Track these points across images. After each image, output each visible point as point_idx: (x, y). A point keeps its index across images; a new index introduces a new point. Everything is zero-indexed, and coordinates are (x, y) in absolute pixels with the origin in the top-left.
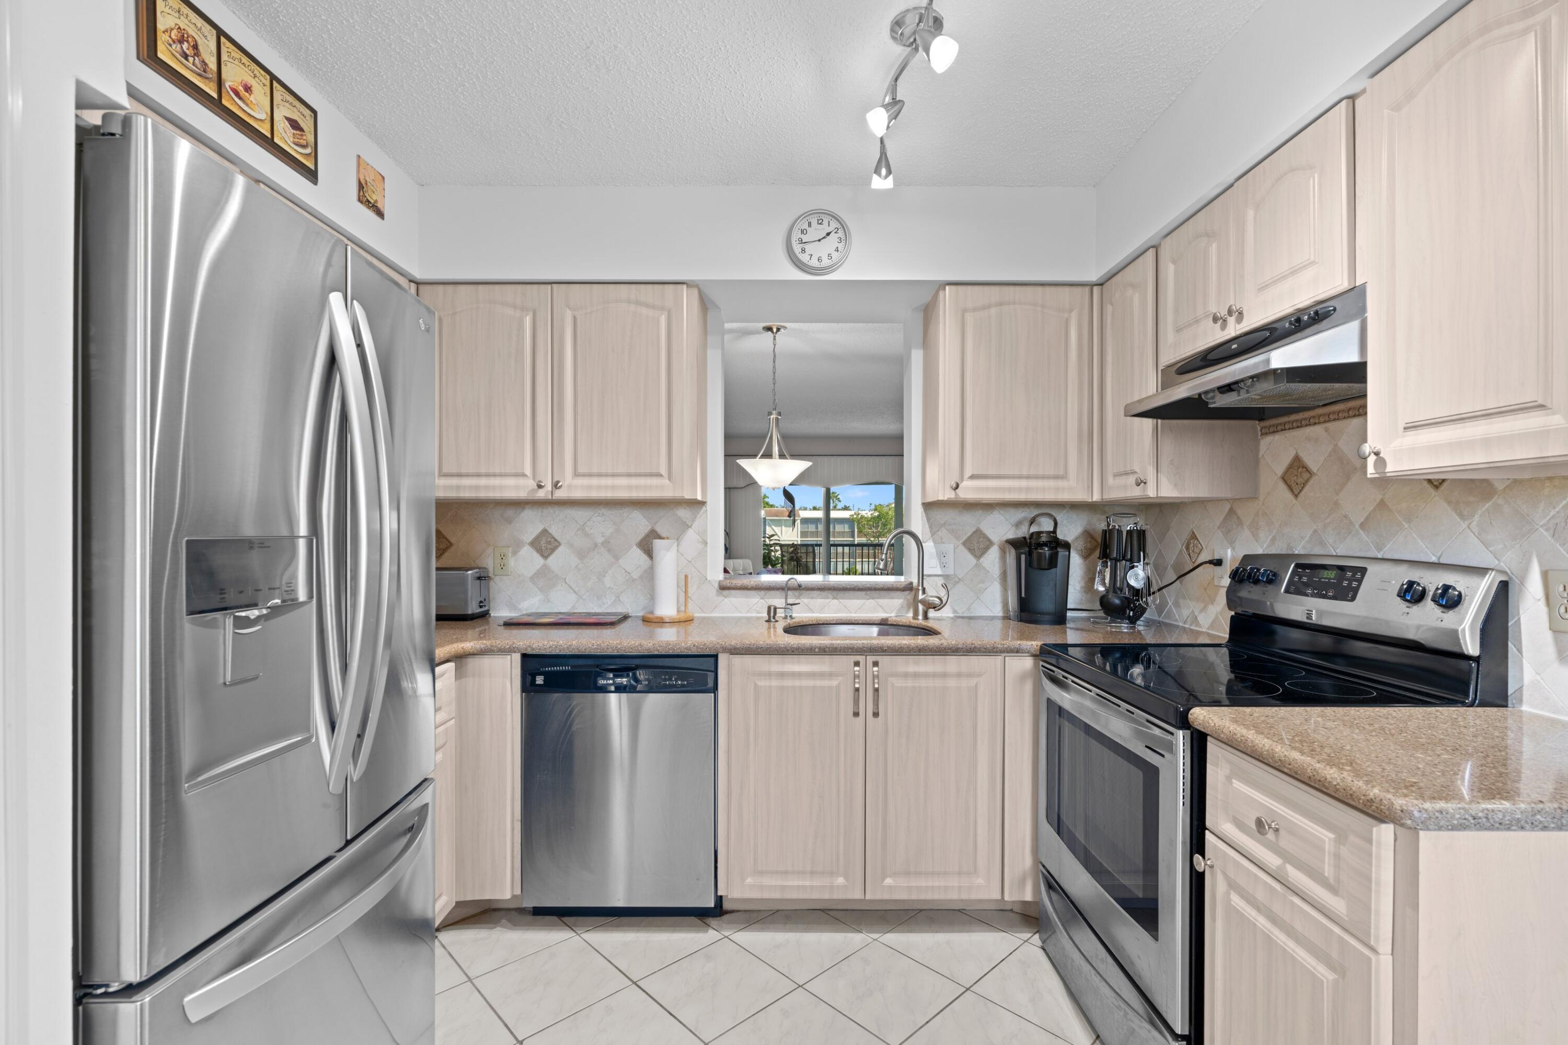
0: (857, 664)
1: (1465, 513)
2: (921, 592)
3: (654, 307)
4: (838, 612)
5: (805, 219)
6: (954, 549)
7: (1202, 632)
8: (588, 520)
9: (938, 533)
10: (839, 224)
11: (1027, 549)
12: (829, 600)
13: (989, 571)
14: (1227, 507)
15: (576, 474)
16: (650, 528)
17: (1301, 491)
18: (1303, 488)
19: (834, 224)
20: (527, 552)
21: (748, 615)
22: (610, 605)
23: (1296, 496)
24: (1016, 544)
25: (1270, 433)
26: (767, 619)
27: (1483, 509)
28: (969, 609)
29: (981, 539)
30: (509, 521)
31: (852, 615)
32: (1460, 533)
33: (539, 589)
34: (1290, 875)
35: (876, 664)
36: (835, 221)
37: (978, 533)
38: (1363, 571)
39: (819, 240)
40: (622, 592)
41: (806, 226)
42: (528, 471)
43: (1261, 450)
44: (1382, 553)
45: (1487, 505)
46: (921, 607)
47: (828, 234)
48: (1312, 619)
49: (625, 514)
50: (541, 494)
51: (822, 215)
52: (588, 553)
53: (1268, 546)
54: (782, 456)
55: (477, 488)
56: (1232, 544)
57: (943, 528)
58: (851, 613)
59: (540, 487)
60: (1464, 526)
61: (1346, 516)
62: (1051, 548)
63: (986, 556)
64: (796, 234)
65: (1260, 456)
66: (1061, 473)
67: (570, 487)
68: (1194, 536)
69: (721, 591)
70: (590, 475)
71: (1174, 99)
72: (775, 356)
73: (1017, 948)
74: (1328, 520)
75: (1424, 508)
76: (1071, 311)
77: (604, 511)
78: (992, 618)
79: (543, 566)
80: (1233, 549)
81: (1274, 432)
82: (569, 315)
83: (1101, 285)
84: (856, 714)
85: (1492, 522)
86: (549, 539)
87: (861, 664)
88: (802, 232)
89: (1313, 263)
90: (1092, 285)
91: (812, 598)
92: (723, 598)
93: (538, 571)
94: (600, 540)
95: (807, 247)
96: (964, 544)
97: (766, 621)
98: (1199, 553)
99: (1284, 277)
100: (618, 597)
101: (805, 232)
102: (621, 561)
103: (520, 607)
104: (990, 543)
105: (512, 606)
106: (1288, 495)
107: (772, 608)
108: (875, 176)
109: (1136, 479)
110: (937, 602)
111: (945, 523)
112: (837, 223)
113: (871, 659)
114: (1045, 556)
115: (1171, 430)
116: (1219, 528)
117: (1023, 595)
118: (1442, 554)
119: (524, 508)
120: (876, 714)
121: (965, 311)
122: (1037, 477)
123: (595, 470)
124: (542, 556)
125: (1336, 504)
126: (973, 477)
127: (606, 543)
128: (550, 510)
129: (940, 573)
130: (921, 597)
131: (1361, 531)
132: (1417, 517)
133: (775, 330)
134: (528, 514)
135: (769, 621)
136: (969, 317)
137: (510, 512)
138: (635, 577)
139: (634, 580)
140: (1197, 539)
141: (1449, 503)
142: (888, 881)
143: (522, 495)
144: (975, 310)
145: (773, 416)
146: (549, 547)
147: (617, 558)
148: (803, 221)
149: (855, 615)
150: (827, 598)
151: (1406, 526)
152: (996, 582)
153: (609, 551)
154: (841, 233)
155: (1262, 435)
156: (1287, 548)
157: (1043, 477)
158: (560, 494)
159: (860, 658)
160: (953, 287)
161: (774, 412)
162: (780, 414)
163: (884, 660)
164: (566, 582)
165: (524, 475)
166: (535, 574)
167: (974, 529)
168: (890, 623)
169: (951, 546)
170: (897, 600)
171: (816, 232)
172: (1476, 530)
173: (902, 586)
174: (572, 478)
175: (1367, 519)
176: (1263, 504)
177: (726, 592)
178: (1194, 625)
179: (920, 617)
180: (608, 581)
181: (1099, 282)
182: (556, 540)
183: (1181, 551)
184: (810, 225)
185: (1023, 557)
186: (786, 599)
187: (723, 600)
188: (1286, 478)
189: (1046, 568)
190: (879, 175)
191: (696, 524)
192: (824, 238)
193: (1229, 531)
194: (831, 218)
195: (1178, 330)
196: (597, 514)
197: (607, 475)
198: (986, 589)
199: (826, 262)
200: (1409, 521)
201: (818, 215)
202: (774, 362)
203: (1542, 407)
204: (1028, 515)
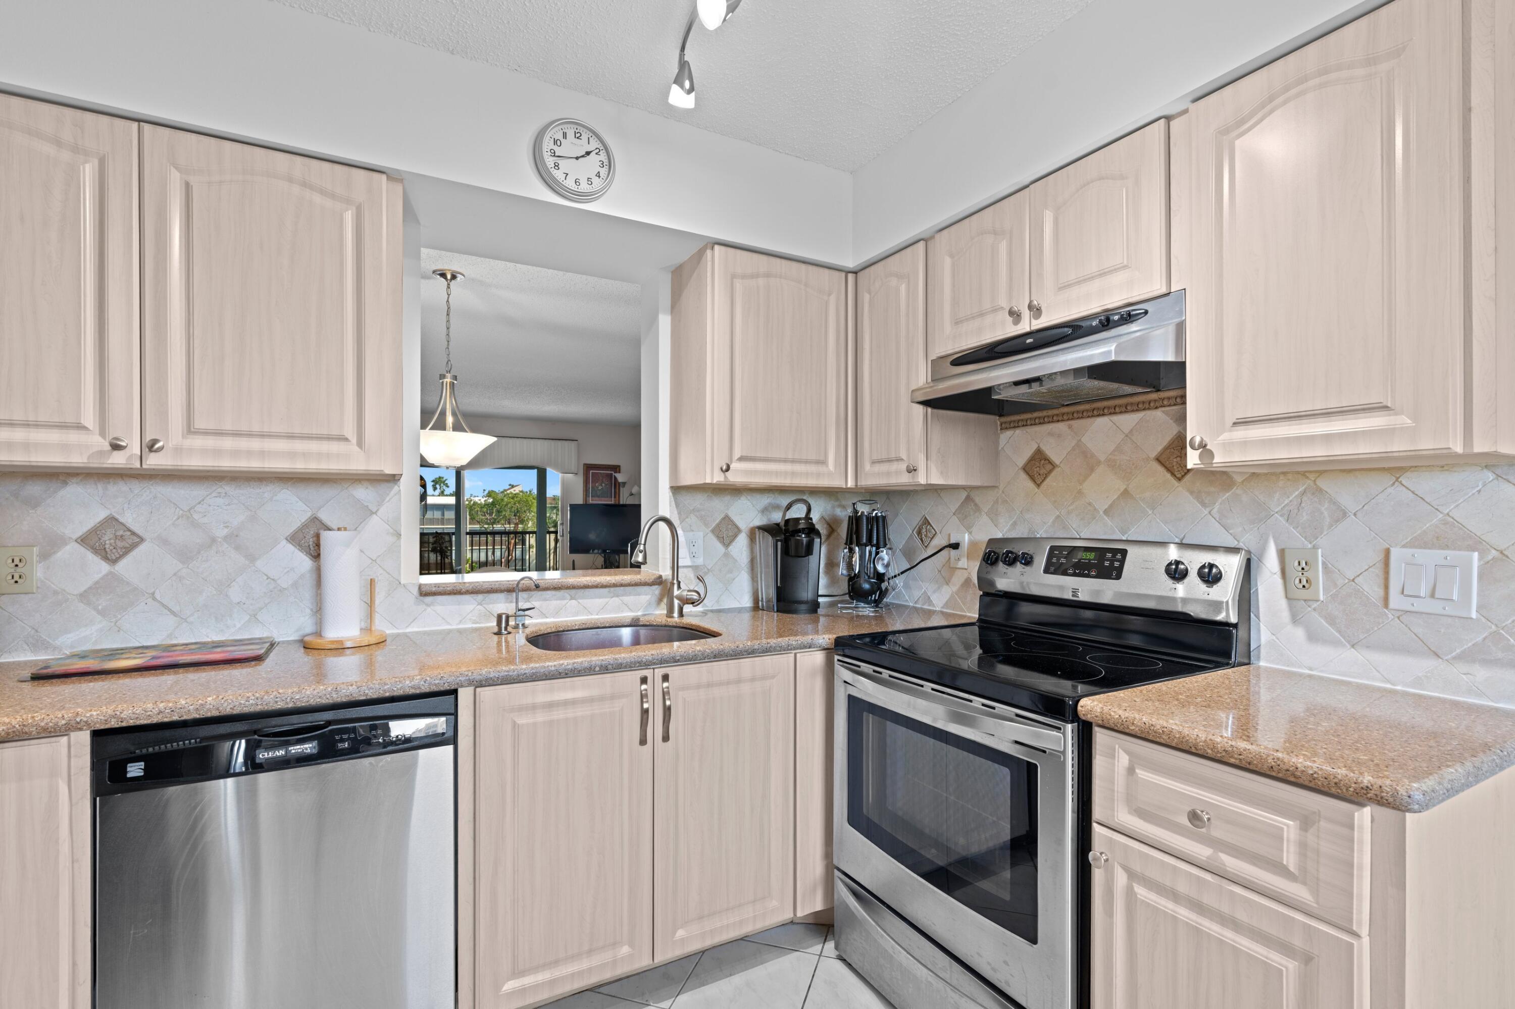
0: (644, 680)
1: (1207, 501)
2: (676, 587)
3: (333, 196)
4: (577, 614)
5: (560, 127)
6: (704, 537)
7: (936, 611)
8: (199, 503)
9: (687, 520)
10: (601, 145)
11: (783, 536)
12: (566, 601)
13: (737, 561)
14: (964, 495)
15: (190, 430)
16: (309, 514)
17: (1043, 481)
18: (1045, 478)
19: (594, 144)
20: (71, 552)
21: (461, 626)
22: (240, 629)
23: (1038, 485)
24: (771, 530)
25: (1010, 428)
26: (496, 630)
27: (1224, 498)
28: (718, 602)
29: (730, 526)
30: (34, 503)
31: (593, 617)
32: (1202, 519)
33: (99, 612)
34: (1225, 864)
35: (666, 678)
36: (596, 139)
37: (727, 518)
38: (1124, 552)
39: (577, 158)
40: (261, 609)
41: (559, 136)
42: (89, 418)
43: (1000, 443)
44: (1126, 536)
45: (1227, 495)
46: (676, 602)
47: (588, 153)
48: (1078, 597)
49: (266, 495)
50: (118, 460)
51: (580, 129)
52: (199, 552)
53: (1009, 530)
54: (457, 428)
56: (969, 529)
57: (692, 515)
58: (592, 614)
59: (116, 447)
60: (1206, 512)
61: (1090, 504)
62: (808, 535)
63: (734, 544)
64: (547, 144)
65: (1000, 448)
66: (822, 458)
67: (178, 450)
68: (926, 522)
69: (422, 598)
70: (219, 434)
71: (959, 95)
72: (449, 308)
73: (816, 967)
74: (1071, 507)
75: (1168, 496)
76: (829, 295)
77: (229, 489)
78: (740, 610)
79: (107, 575)
80: (970, 533)
81: (1015, 427)
82: (175, 180)
83: (856, 273)
84: (643, 742)
85: (1232, 509)
86: (121, 533)
87: (650, 680)
88: (555, 142)
89: (1125, 267)
90: (848, 272)
91: (545, 600)
92: (424, 606)
93: (97, 583)
94: (221, 532)
95: (561, 162)
96: (713, 531)
97: (495, 634)
98: (932, 539)
99: (1091, 279)
100: (255, 616)
101: (559, 144)
102: (259, 563)
103: (58, 642)
104: (739, 531)
105: (37, 644)
106: (1030, 484)
107: (504, 617)
108: (675, 88)
109: (907, 467)
110: (695, 597)
111: (693, 510)
112: (598, 142)
113: (659, 672)
114: (802, 543)
115: (938, 420)
116: (954, 514)
117: (779, 585)
118: (1184, 536)
119: (65, 483)
120: (666, 738)
121: (734, 276)
122: (800, 461)
123: (228, 426)
124: (106, 558)
125: (1080, 492)
126: (742, 459)
127: (232, 538)
128: (122, 487)
129: (689, 564)
130: (676, 592)
131: (1105, 517)
132: (1161, 504)
133: (449, 277)
134: (73, 491)
135: (499, 633)
136: (738, 284)
137: (34, 489)
138: (284, 585)
139: (282, 590)
140: (929, 524)
141: (1192, 493)
142: (679, 934)
143: (77, 459)
144: (744, 277)
145: (448, 380)
146: (120, 544)
147: (252, 559)
148: (557, 129)
149: (597, 617)
150: (563, 598)
151: (1150, 512)
152: (743, 572)
153: (237, 548)
154: (603, 156)
155: (1001, 429)
156: (1029, 533)
157: (806, 462)
158: (154, 461)
159: (647, 673)
160: (723, 248)
161: (448, 375)
162: (455, 378)
163: (674, 672)
164: (154, 599)
165: (80, 427)
166: (90, 588)
167: (722, 516)
168: (642, 624)
169: (701, 534)
170: (644, 596)
171: (571, 147)
172: (1217, 516)
173: (651, 580)
174: (183, 437)
175: (1111, 506)
176: (1003, 492)
177: (429, 599)
178: (927, 604)
179: (676, 614)
180: (235, 593)
181: (854, 270)
182: (133, 533)
183: (911, 535)
184: (565, 136)
185: (779, 544)
186: (517, 602)
187: (425, 610)
188: (1027, 469)
189: (803, 555)
190: (682, 86)
191: (382, 510)
192: (583, 156)
193: (966, 517)
194: (591, 134)
195: (957, 322)
196: (214, 494)
197: (250, 435)
198: (734, 579)
199: (584, 187)
200: (1153, 509)
201: (576, 127)
202: (448, 315)
203: (1386, 408)
204: (784, 501)
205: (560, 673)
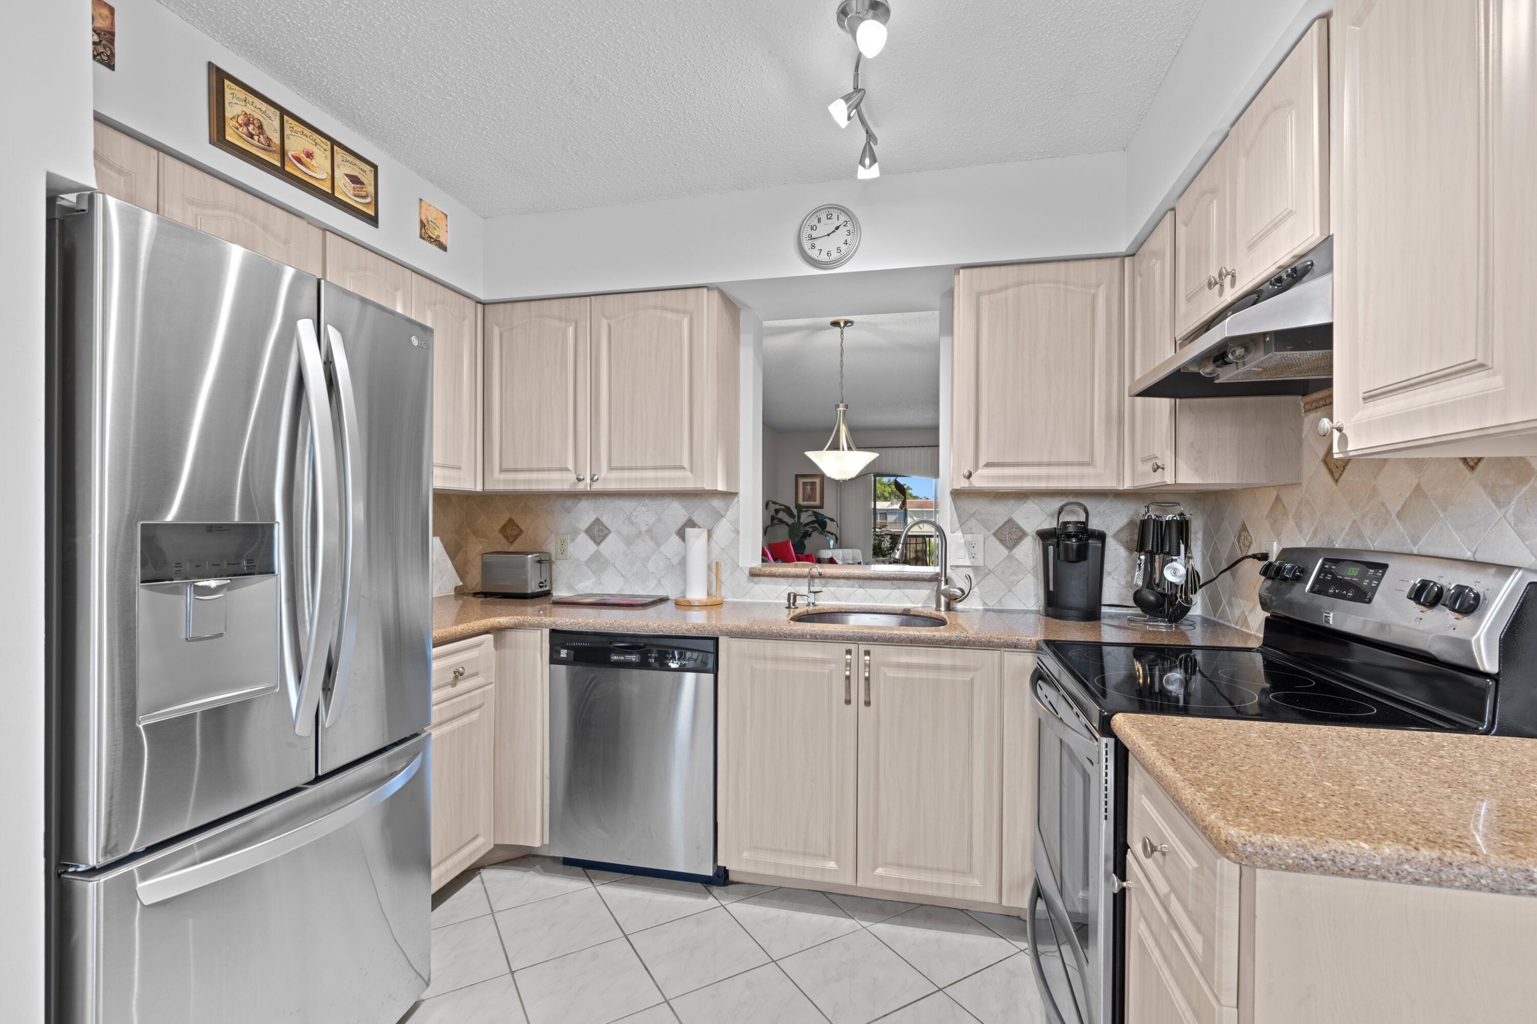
0: (849, 652)
1: (1501, 499)
2: (943, 583)
3: (677, 311)
4: (865, 600)
5: (815, 216)
6: (984, 540)
7: (1251, 635)
8: (634, 510)
9: (967, 523)
10: (848, 217)
11: (1056, 541)
12: (855, 589)
13: (1022, 564)
14: (1274, 494)
15: (611, 468)
16: (687, 517)
17: (1341, 475)
18: (1343, 471)
19: (843, 218)
20: (583, 538)
21: (778, 601)
22: (652, 589)
23: (1336, 481)
24: (1044, 536)
25: (1313, 409)
26: (787, 605)
27: (1520, 494)
28: (1000, 602)
29: (1014, 530)
30: (569, 511)
31: (877, 604)
32: (1496, 524)
33: (593, 573)
34: (1171, 905)
35: (867, 653)
36: (844, 214)
37: (1010, 522)
38: (1384, 567)
39: (828, 235)
40: (663, 577)
41: (815, 222)
42: (571, 466)
43: (1304, 429)
44: (1417, 547)
45: (1524, 489)
46: (943, 599)
47: (837, 228)
48: (1329, 623)
49: (665, 505)
50: (581, 487)
51: (831, 209)
52: (634, 540)
53: (1311, 539)
55: (529, 481)
56: (1278, 535)
57: (972, 518)
58: (877, 602)
59: (579, 480)
60: (1500, 515)
61: (1383, 504)
62: (1080, 540)
63: (1018, 547)
64: (807, 231)
65: (1304, 436)
66: (1087, 459)
67: (605, 479)
68: (1244, 528)
69: (751, 577)
70: (622, 469)
72: (842, 350)
73: (1010, 956)
74: (1366, 509)
75: (1459, 494)
76: (1098, 286)
77: (648, 501)
78: (1026, 612)
79: (595, 552)
80: (1279, 542)
81: (1316, 408)
82: (604, 322)
83: (1133, 255)
84: (848, 702)
85: (1529, 510)
86: (601, 528)
87: (853, 652)
88: (812, 228)
89: (1291, 213)
90: (1122, 257)
91: (839, 586)
92: (753, 584)
93: (592, 556)
94: (644, 528)
95: (816, 242)
96: (995, 534)
97: (786, 608)
98: (1249, 547)
99: (1269, 232)
100: (659, 581)
101: (814, 228)
102: (662, 548)
103: (577, 588)
104: (1024, 534)
105: (570, 587)
106: (1328, 479)
107: (792, 595)
108: (860, 167)
109: (1153, 465)
110: (958, 594)
111: (974, 513)
112: (846, 216)
113: (863, 647)
114: (1073, 548)
115: (1191, 410)
116: (1266, 518)
117: (1051, 588)
118: (1477, 549)
119: (580, 500)
120: (868, 703)
121: (979, 294)
122: (1059, 464)
123: (626, 465)
124: (595, 542)
125: (1374, 490)
126: (988, 465)
127: (649, 531)
128: (601, 502)
129: (969, 564)
130: (943, 587)
131: (1398, 522)
132: (1452, 505)
133: (842, 325)
134: (584, 504)
135: (789, 607)
136: (984, 300)
137: (569, 503)
138: (675, 563)
139: (673, 566)
140: (1247, 531)
141: (1485, 487)
142: (880, 871)
143: (566, 487)
144: (990, 292)
145: (841, 409)
146: (601, 534)
147: (659, 545)
148: (813, 217)
149: (881, 604)
150: (853, 586)
151: (1442, 515)
152: (1029, 575)
153: (652, 538)
154: (849, 227)
155: (1305, 411)
156: (1328, 542)
157: (1067, 464)
158: (597, 487)
159: (853, 647)
160: (968, 271)
161: (841, 405)
162: (847, 406)
163: (875, 649)
164: (615, 567)
165: (567, 470)
166: (589, 559)
167: (1006, 520)
168: (912, 613)
169: (980, 537)
170: (924, 591)
171: (825, 227)
172: (1512, 520)
173: (929, 577)
174: (608, 472)
175: (1403, 507)
176: (1306, 491)
177: (756, 579)
178: (1245, 626)
179: (943, 608)
180: (651, 567)
181: (1131, 252)
182: (606, 528)
183: (1233, 543)
184: (819, 220)
185: (1051, 548)
186: (809, 586)
187: (754, 586)
188: (1327, 461)
189: (1074, 560)
190: (864, 166)
191: (728, 514)
192: (834, 232)
193: (1276, 522)
194: (840, 212)
195: (1189, 300)
196: (641, 505)
197: (636, 469)
198: (1019, 581)
199: (835, 255)
200: (1445, 510)
201: (827, 210)
202: (842, 356)
203: (1481, 366)
204: (1057, 504)
205: (781, 636)
